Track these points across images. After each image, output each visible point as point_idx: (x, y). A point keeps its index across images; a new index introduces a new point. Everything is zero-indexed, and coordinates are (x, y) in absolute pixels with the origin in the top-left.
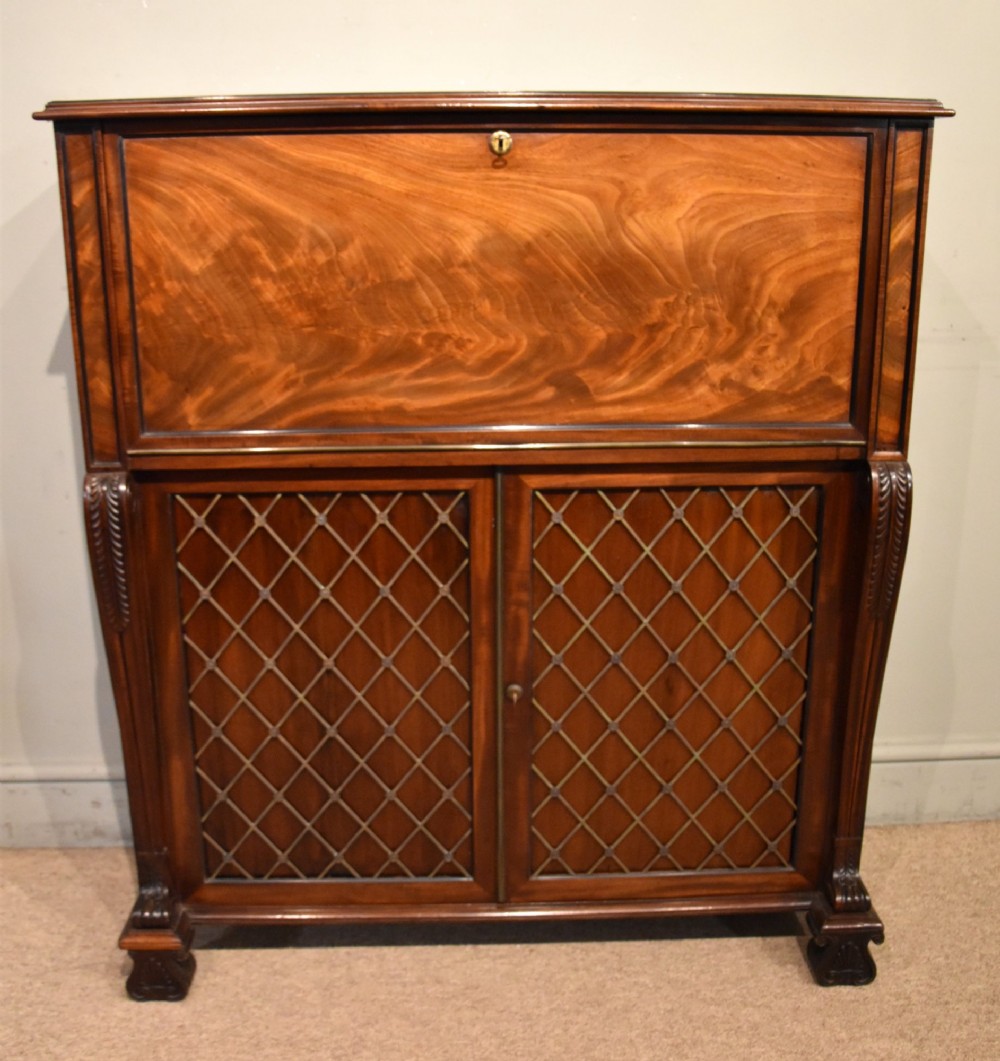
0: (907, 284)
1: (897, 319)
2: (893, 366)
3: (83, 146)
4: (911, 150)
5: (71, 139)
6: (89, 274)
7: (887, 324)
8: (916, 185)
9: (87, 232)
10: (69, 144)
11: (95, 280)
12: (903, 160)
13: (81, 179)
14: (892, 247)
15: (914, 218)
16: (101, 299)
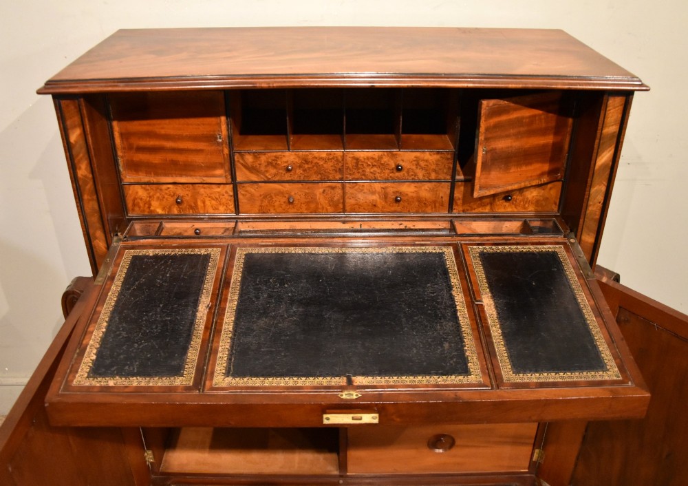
0: (604, 189)
1: (594, 209)
2: (589, 235)
3: (73, 107)
4: (617, 109)
5: (64, 103)
6: (86, 184)
7: (588, 212)
8: (618, 129)
9: (81, 159)
10: (63, 105)
11: (90, 186)
12: (610, 115)
13: (74, 127)
14: (597, 167)
15: (613, 150)
16: (95, 197)
